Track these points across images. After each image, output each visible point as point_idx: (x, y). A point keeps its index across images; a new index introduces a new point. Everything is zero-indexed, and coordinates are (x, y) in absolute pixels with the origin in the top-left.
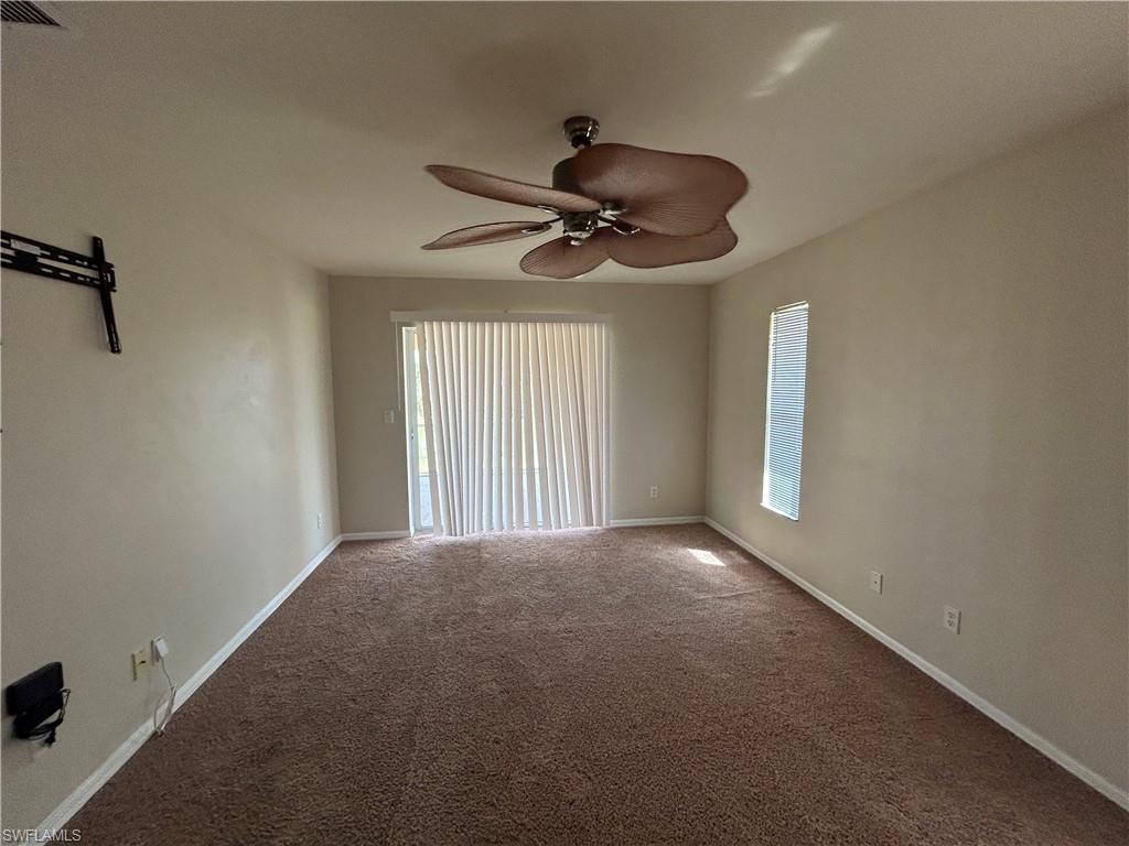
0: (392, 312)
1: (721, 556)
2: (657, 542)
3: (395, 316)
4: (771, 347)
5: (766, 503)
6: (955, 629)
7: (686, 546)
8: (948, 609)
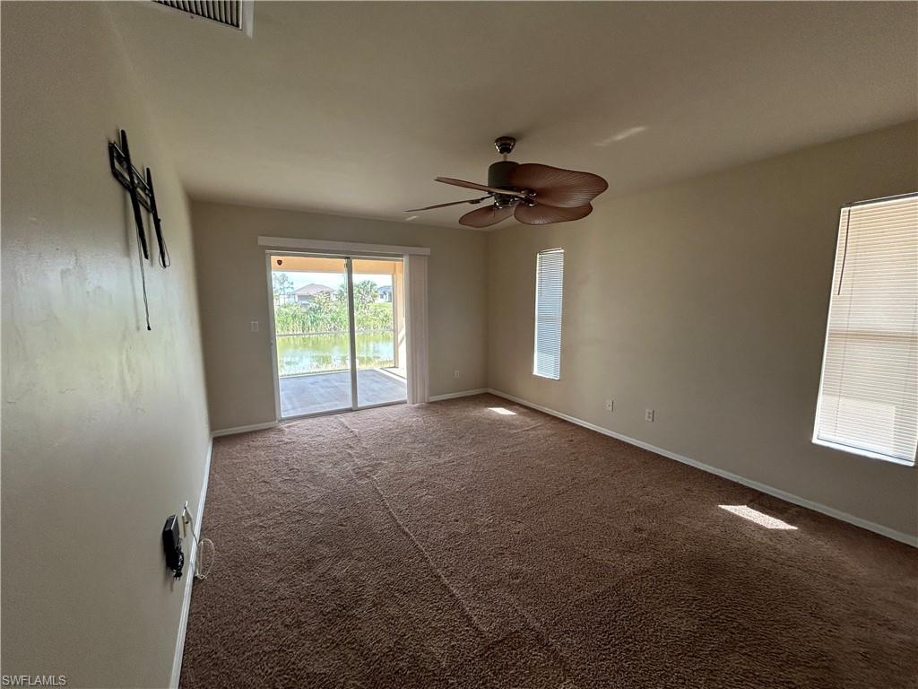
0: (259, 237)
1: (511, 410)
2: (468, 407)
3: (262, 241)
4: (537, 275)
5: (536, 372)
6: (651, 420)
7: (486, 406)
8: (647, 410)
